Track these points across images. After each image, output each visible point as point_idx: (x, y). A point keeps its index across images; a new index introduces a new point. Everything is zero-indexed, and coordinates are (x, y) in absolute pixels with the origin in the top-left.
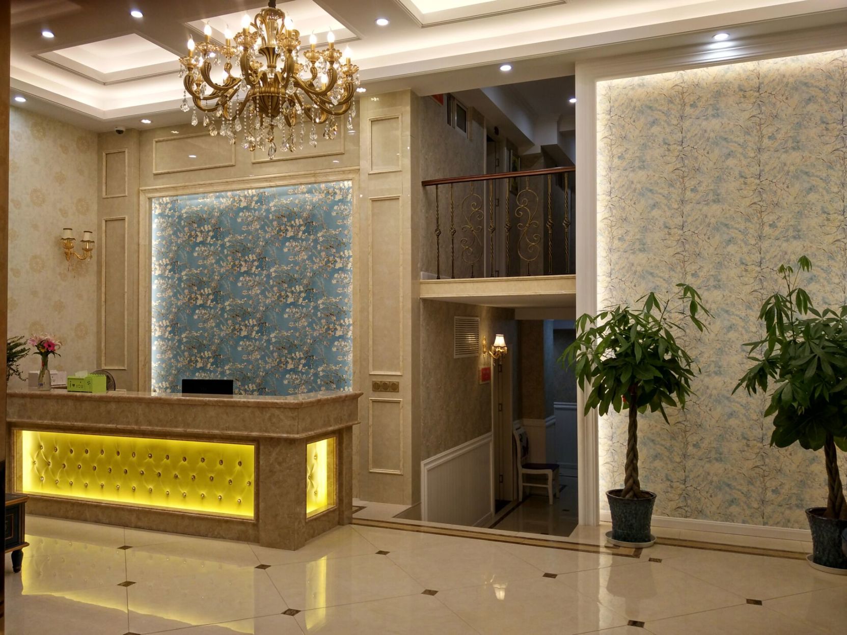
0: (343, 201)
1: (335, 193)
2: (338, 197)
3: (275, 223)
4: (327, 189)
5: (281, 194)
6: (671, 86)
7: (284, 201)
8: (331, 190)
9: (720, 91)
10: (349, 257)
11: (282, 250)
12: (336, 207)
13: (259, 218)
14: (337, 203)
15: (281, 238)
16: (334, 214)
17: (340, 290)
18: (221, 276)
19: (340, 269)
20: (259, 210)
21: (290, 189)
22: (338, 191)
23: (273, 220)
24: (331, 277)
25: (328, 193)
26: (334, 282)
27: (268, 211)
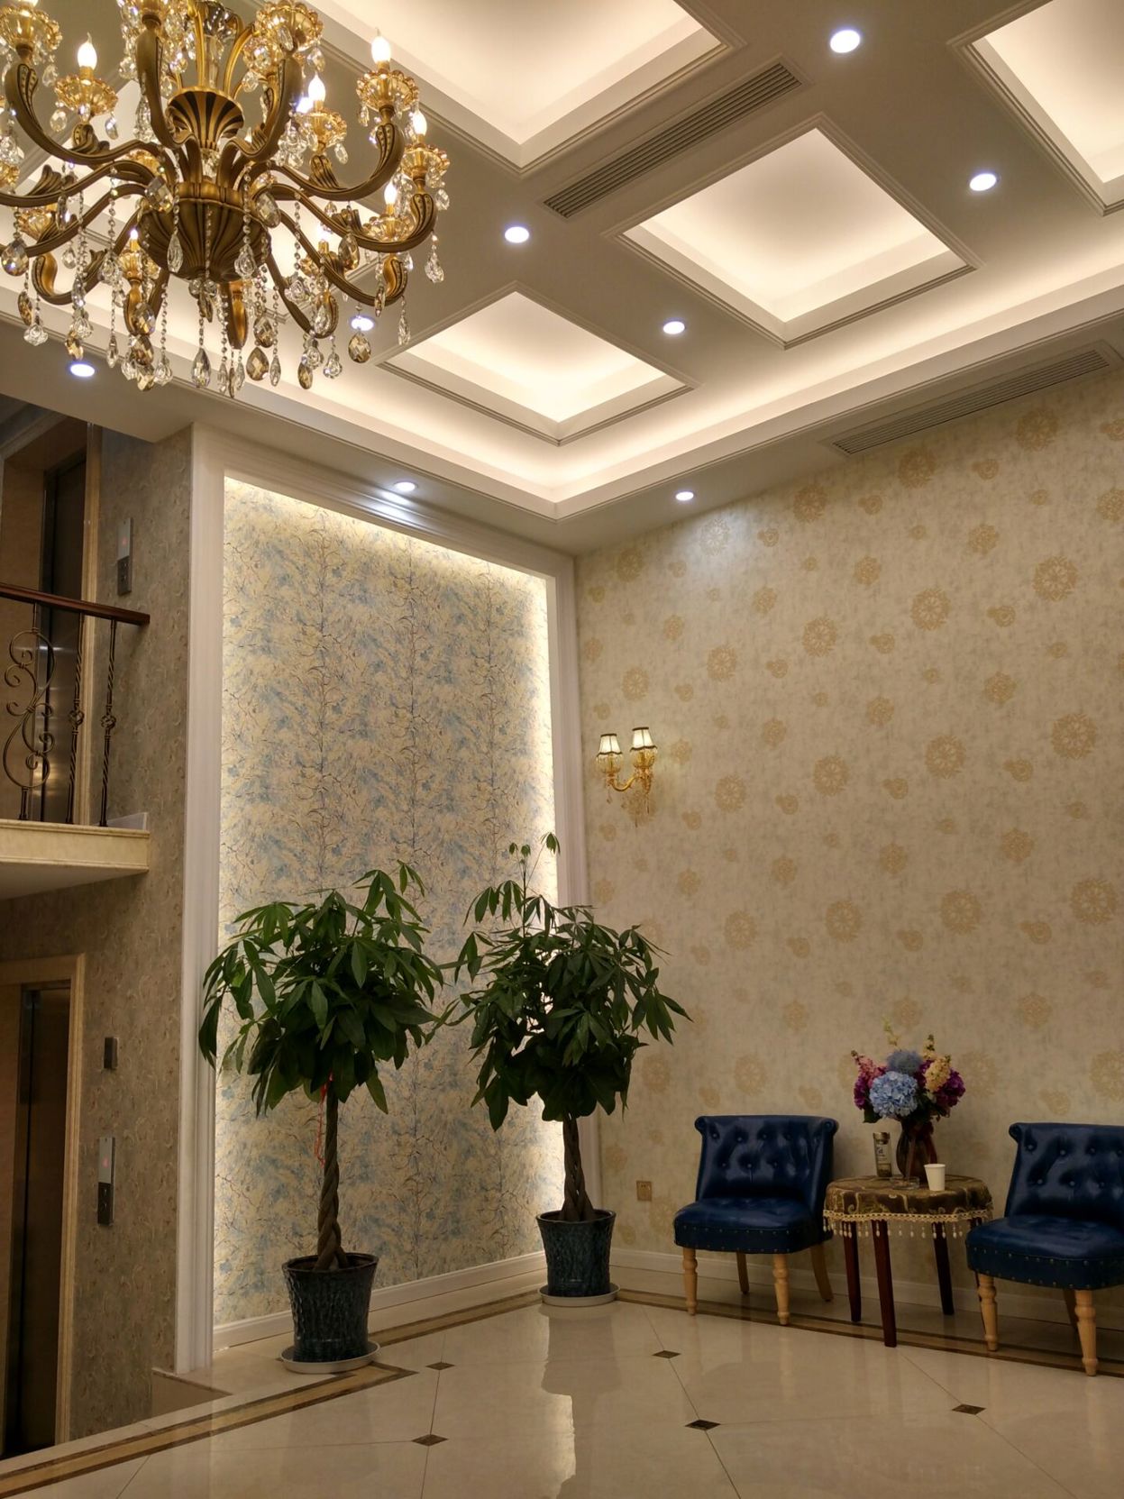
6: (308, 529)
9: (368, 565)
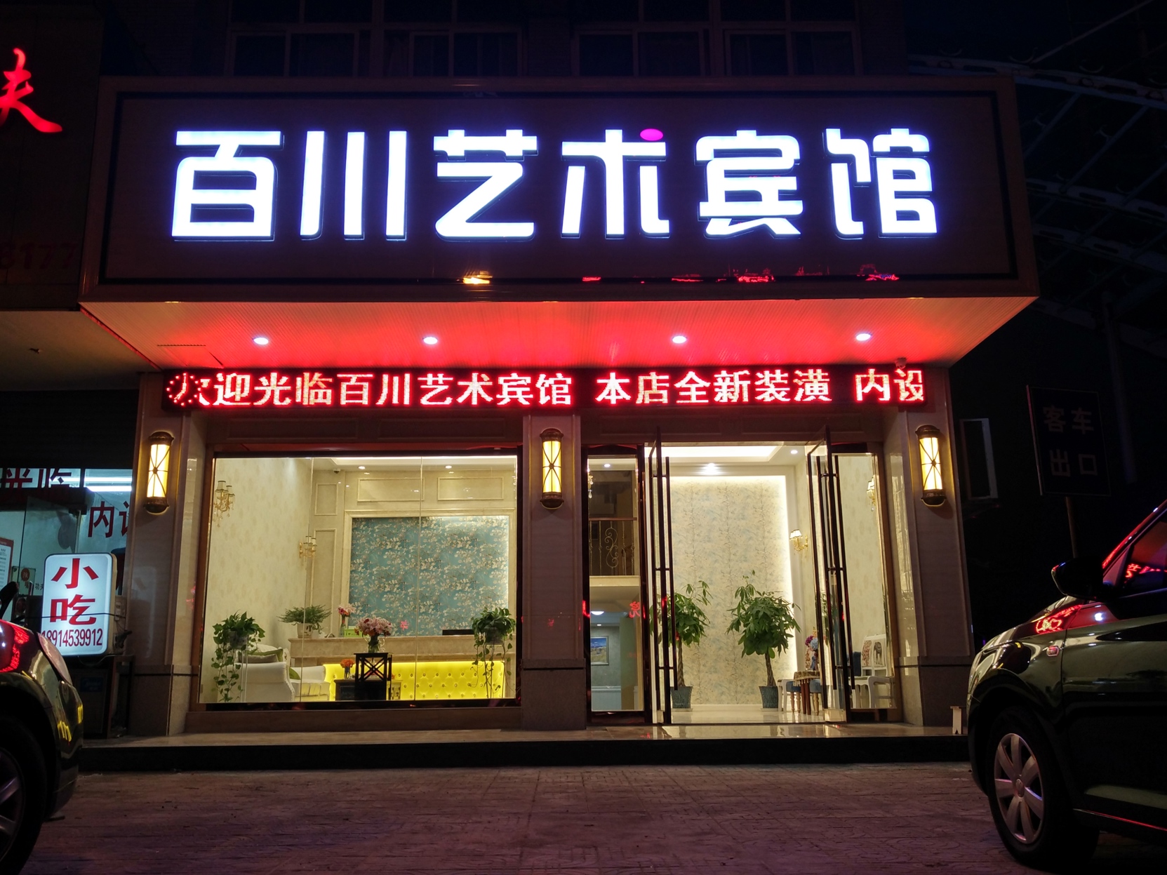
0: (498, 527)
1: (493, 522)
2: (494, 525)
3: (449, 539)
4: (487, 519)
5: (453, 521)
7: (456, 525)
8: (490, 520)
10: (502, 561)
11: (453, 556)
12: (493, 531)
13: (436, 535)
14: (494, 528)
15: (453, 547)
16: (492, 535)
17: (495, 582)
18: (406, 573)
19: (495, 569)
20: (437, 529)
21: (461, 518)
22: (494, 521)
23: (447, 537)
24: (489, 572)
25: (488, 522)
26: (491, 577)
27: (444, 530)
